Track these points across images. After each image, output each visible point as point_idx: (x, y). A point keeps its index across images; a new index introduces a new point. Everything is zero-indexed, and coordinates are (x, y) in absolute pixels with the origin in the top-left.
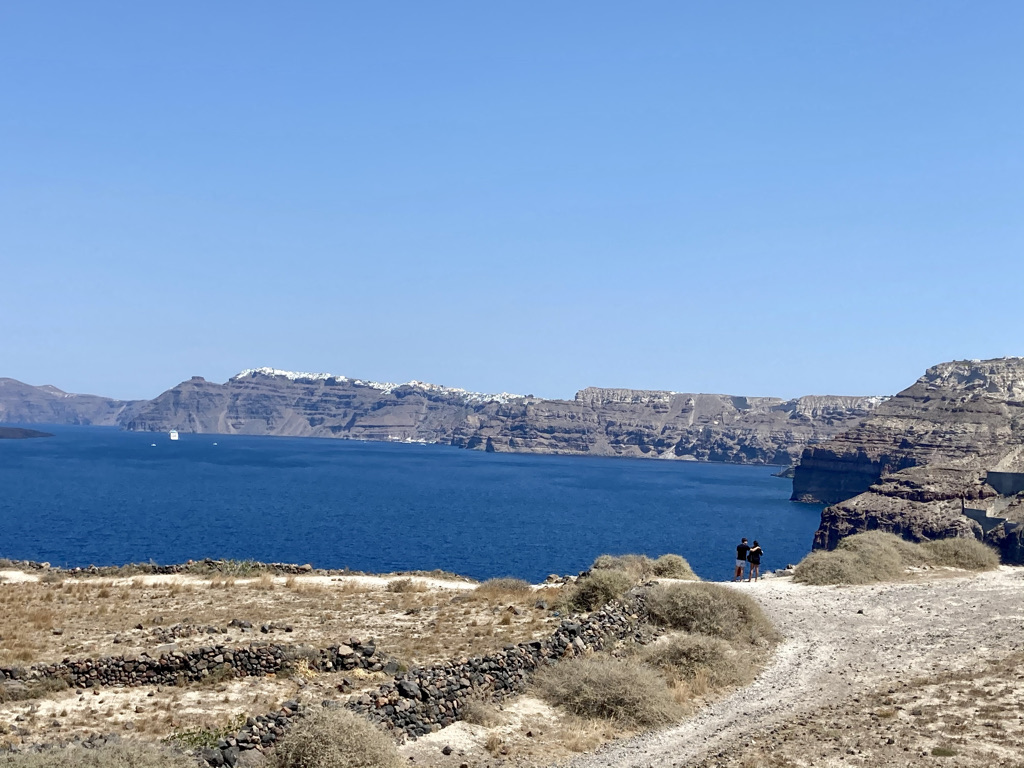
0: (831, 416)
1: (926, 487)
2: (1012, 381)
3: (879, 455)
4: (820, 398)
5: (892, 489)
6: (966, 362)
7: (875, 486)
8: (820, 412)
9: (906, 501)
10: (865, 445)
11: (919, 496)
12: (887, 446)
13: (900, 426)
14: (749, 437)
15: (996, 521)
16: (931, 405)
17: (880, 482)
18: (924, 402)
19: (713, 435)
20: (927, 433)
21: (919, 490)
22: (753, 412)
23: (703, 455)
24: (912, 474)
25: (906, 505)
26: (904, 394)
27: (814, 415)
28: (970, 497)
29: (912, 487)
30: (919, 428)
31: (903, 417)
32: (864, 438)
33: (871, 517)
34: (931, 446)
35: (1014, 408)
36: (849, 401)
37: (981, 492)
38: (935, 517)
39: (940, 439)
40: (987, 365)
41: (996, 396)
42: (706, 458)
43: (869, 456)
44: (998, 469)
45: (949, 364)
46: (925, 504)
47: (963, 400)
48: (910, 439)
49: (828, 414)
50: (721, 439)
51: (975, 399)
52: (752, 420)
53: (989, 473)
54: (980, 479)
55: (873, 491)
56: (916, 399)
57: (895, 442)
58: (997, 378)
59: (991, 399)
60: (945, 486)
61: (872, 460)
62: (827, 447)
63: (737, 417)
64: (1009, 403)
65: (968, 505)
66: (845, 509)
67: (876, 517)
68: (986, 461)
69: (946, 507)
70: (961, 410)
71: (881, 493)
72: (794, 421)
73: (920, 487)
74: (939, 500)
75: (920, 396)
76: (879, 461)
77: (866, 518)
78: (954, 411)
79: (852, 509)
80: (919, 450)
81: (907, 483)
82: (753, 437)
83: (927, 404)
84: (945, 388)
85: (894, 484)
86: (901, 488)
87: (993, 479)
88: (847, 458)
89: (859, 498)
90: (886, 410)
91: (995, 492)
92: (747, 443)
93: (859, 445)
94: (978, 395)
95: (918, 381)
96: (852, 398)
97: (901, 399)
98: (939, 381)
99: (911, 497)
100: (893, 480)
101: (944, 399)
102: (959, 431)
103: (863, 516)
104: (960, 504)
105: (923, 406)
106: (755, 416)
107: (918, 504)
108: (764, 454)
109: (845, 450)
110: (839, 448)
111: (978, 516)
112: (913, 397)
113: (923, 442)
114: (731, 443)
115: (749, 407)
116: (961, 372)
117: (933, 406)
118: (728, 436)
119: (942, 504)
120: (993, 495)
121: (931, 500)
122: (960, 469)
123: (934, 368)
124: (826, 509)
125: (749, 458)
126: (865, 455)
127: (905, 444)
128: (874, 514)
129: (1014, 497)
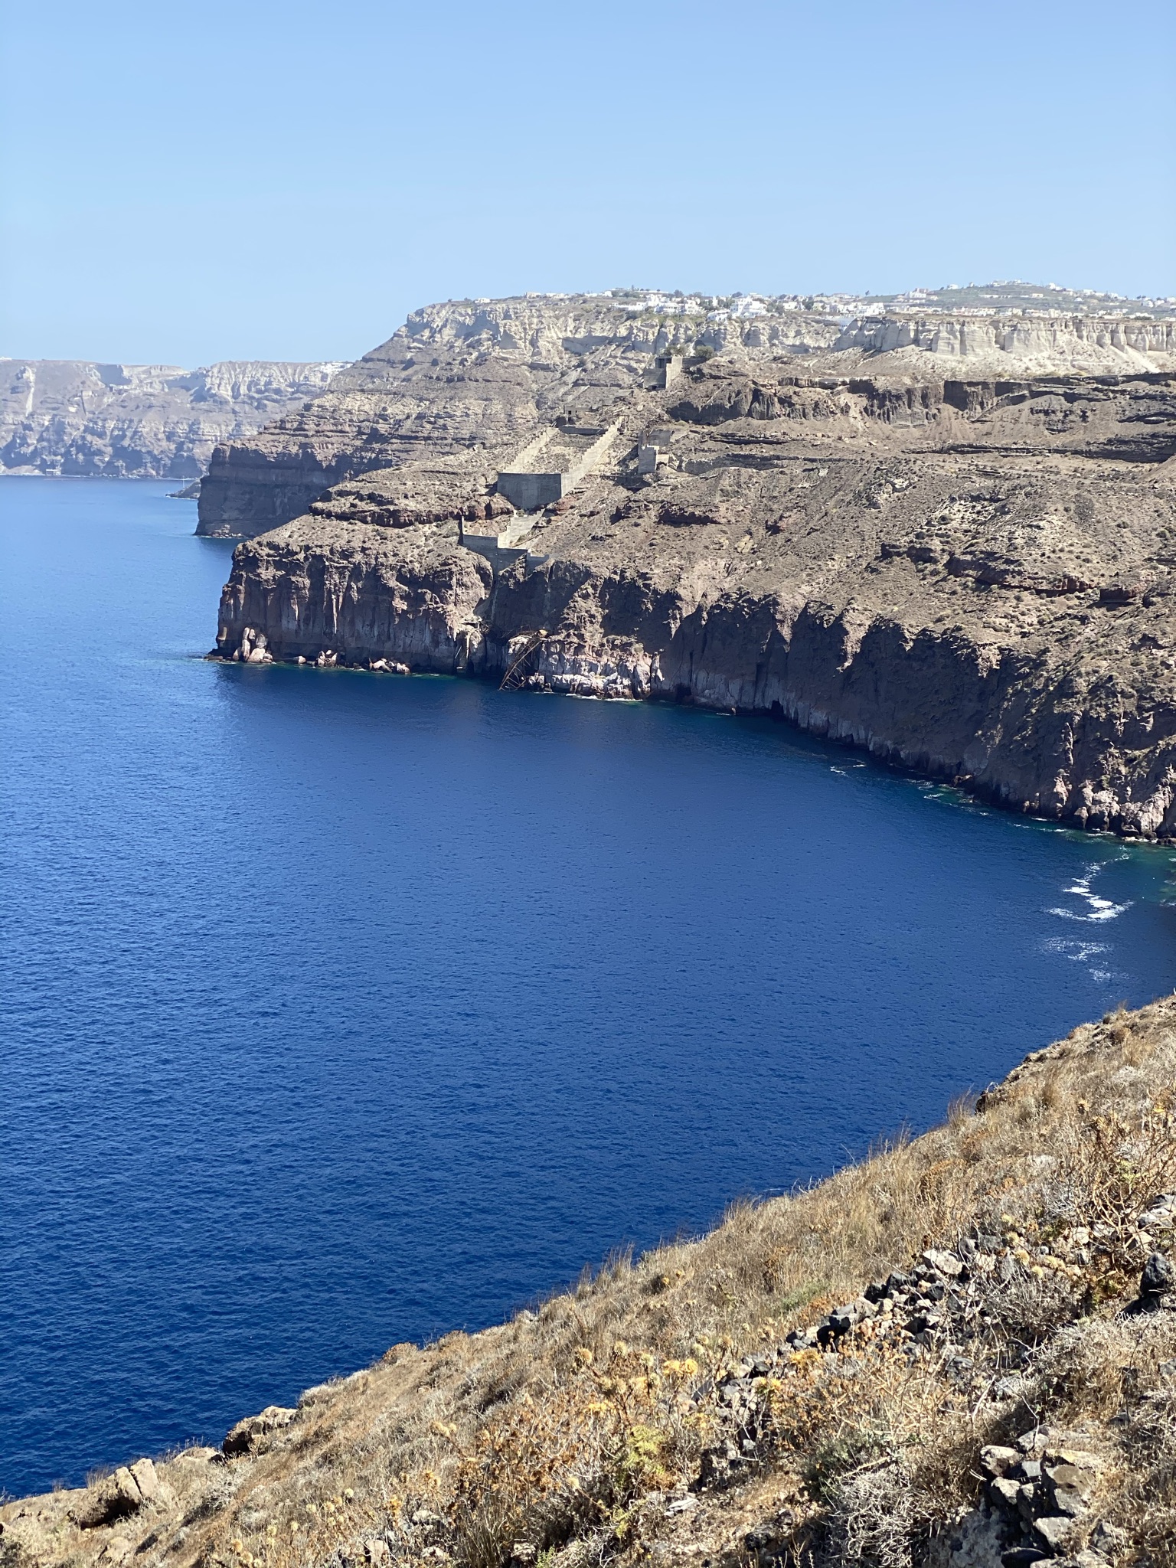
0: (261, 396)
1: (402, 503)
2: (538, 331)
3: (335, 456)
4: (244, 365)
5: (346, 508)
6: (467, 303)
7: (319, 505)
8: (243, 390)
9: (370, 527)
10: (313, 440)
11: (390, 518)
12: (347, 441)
13: (367, 408)
14: (129, 434)
15: (513, 554)
16: (416, 372)
17: (327, 498)
18: (405, 369)
19: (68, 430)
20: (408, 417)
21: (392, 508)
22: (134, 390)
23: (53, 465)
24: (382, 481)
25: (371, 534)
26: (375, 356)
27: (236, 395)
28: (472, 517)
29: (380, 503)
30: (395, 410)
31: (372, 392)
32: (311, 427)
33: (314, 556)
34: (416, 438)
35: (541, 373)
36: (290, 371)
37: (488, 507)
38: (416, 551)
39: (428, 426)
40: (500, 308)
41: (513, 355)
42: (58, 472)
43: (319, 458)
44: (514, 469)
45: (443, 306)
46: (401, 531)
47: (462, 363)
48: (383, 428)
49: (259, 392)
50: (83, 438)
51: (481, 361)
52: (131, 405)
53: (500, 475)
54: (487, 486)
55: (316, 512)
56: (391, 363)
57: (360, 433)
58: (514, 327)
59: (506, 359)
60: (433, 499)
61: (324, 465)
62: (252, 446)
63: (108, 399)
64: (533, 367)
65: (469, 529)
66: (270, 545)
67: (321, 556)
68: (496, 457)
69: (434, 534)
70: (461, 379)
71: (329, 515)
72: (202, 405)
73: (391, 503)
74: (423, 523)
75: (399, 358)
76: (333, 464)
77: (306, 558)
78: (449, 380)
79: (282, 545)
80: (396, 444)
81: (372, 498)
82: (136, 432)
83: (410, 371)
84: (436, 346)
85: (351, 498)
86: (362, 505)
87: (504, 485)
88: (284, 462)
89: (293, 525)
90: (347, 382)
91: (510, 506)
92: (126, 443)
93: (303, 440)
94: (485, 354)
95: (395, 335)
96: (295, 366)
97: (369, 365)
98: (427, 333)
99: (379, 520)
100: (349, 493)
101: (435, 363)
102: (458, 414)
103: (301, 556)
104: (457, 530)
105: (403, 374)
106: (137, 397)
107: (391, 532)
108: (156, 460)
109: (280, 450)
110: (270, 446)
111: (485, 547)
112: (389, 361)
113: (402, 432)
114: (97, 443)
115: (128, 382)
116: (461, 319)
117: (417, 373)
118: (93, 432)
119: (427, 529)
120: (509, 512)
121: (411, 524)
122: (456, 470)
123: (420, 313)
124: (240, 546)
125: (129, 469)
126: (313, 456)
127: (375, 436)
128: (318, 551)
129: (540, 513)
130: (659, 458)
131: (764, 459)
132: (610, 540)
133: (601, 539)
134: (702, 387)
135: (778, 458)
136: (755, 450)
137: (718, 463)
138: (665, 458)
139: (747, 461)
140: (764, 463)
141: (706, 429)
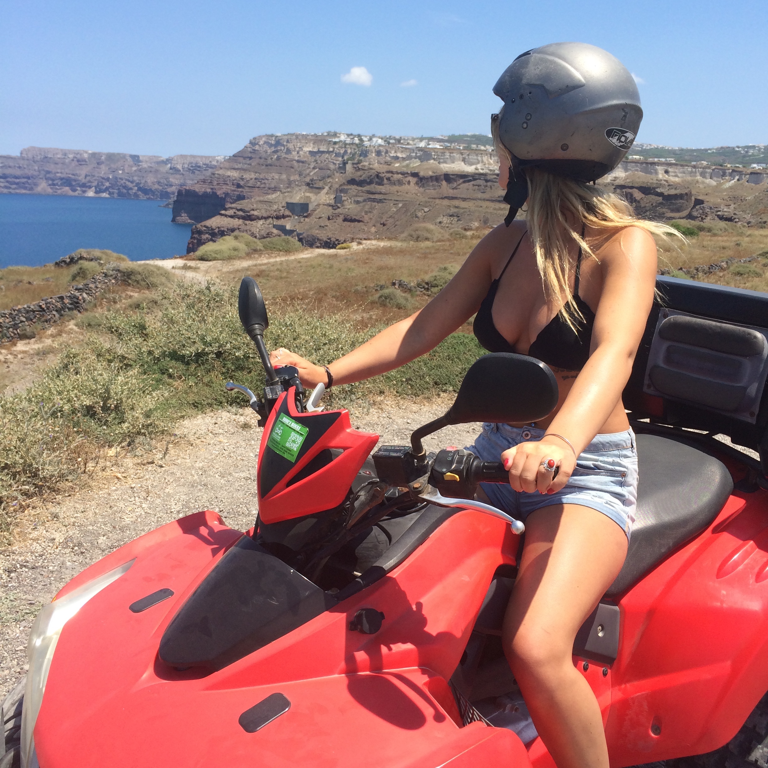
0: (194, 168)
1: (252, 212)
2: (299, 148)
3: (224, 193)
4: (187, 157)
5: (233, 214)
6: (273, 135)
7: (223, 212)
8: (186, 166)
9: (241, 221)
10: (216, 187)
11: (249, 218)
12: (228, 187)
13: (235, 175)
14: (143, 182)
15: (292, 231)
16: (253, 162)
17: (226, 209)
18: (249, 160)
19: (119, 180)
20: (251, 179)
21: (248, 214)
22: (145, 165)
23: (113, 193)
24: (244, 204)
25: (241, 223)
26: (237, 155)
27: (183, 168)
28: (277, 218)
29: (244, 212)
30: (247, 176)
31: (237, 169)
32: (215, 182)
33: (221, 231)
34: (254, 187)
35: (301, 164)
36: (204, 159)
37: (283, 215)
38: (258, 230)
39: (259, 183)
40: (285, 137)
41: (290, 157)
42: (115, 195)
43: (218, 194)
44: (293, 201)
45: (263, 136)
46: (252, 222)
47: (271, 159)
48: (242, 183)
49: (192, 167)
50: (125, 183)
51: (279, 158)
52: (143, 171)
53: (287, 203)
54: (282, 207)
55: (222, 215)
57: (233, 184)
58: (290, 146)
59: (288, 158)
60: (263, 211)
61: (220, 196)
62: (192, 188)
63: (134, 168)
64: (298, 161)
65: (276, 222)
66: (205, 226)
67: (223, 231)
68: (285, 196)
69: (263, 224)
70: (271, 165)
71: (226, 216)
72: (171, 171)
73: (248, 212)
74: (260, 219)
75: (247, 156)
76: (224, 196)
77: (218, 231)
78: (266, 166)
79: (210, 226)
80: (247, 189)
81: (241, 210)
82: (145, 181)
83: (251, 161)
84: (261, 152)
85: (234, 210)
86: (238, 213)
87: (290, 206)
88: (205, 195)
89: (213, 219)
90: (227, 165)
91: (291, 214)
92: (141, 186)
93: (212, 187)
94: (280, 156)
95: (245, 147)
96: (206, 157)
97: (236, 158)
98: (257, 147)
99: (244, 218)
100: (233, 208)
101: (260, 158)
102: (270, 178)
103: (216, 230)
104: (272, 222)
105: (248, 162)
106: (145, 168)
107: (247, 222)
108: (153, 193)
109: (203, 190)
110: (200, 189)
111: (282, 228)
112: (243, 157)
113: (249, 185)
114: (131, 185)
115: (142, 162)
116: (270, 141)
118: (129, 181)
119: (261, 222)
120: (290, 216)
121: (255, 220)
122: (271, 201)
123: (255, 139)
124: (194, 226)
125: (143, 195)
126: (216, 193)
127: (239, 186)
128: (222, 229)
129: (301, 217)
130: (343, 198)
131: (380, 200)
132: (326, 227)
133: (323, 227)
134: (359, 173)
135: (385, 199)
136: (377, 196)
137: (364, 201)
138: (345, 198)
139: (374, 200)
140: (380, 201)
141: (360, 188)
